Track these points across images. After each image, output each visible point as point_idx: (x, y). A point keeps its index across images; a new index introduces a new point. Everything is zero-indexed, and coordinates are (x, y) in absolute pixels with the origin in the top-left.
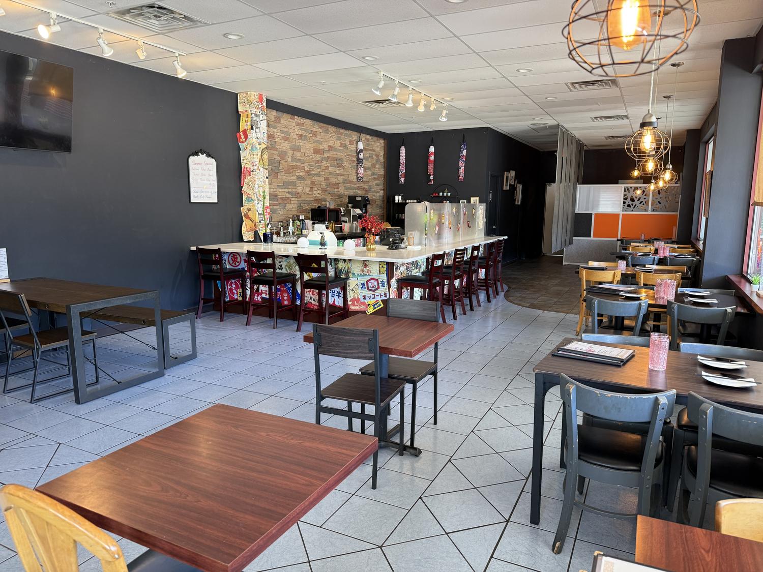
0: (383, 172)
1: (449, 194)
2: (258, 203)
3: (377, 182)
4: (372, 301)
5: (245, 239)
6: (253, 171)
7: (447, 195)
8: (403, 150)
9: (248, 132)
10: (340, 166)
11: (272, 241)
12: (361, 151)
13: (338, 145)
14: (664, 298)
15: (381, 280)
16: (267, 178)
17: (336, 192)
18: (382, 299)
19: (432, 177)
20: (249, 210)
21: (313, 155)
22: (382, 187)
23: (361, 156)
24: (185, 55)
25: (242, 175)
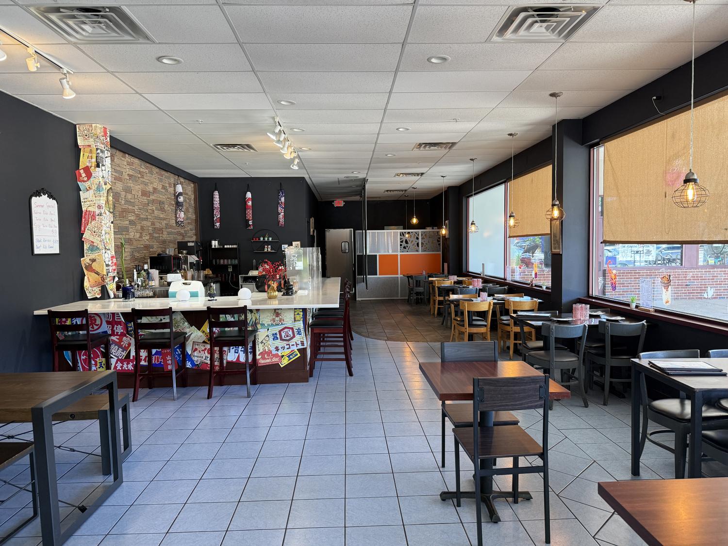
0: (194, 216)
1: (270, 239)
2: (105, 252)
3: (190, 227)
4: (287, 352)
5: (89, 296)
6: (100, 214)
7: (268, 239)
8: (216, 195)
9: (92, 169)
10: (162, 210)
11: (134, 296)
12: (180, 194)
13: (160, 188)
14: (580, 320)
15: (297, 328)
16: (112, 223)
17: (161, 238)
18: (298, 348)
19: (250, 223)
20: (94, 260)
21: (141, 197)
22: (194, 231)
23: (181, 199)
24: (72, 73)
25: (83, 220)
